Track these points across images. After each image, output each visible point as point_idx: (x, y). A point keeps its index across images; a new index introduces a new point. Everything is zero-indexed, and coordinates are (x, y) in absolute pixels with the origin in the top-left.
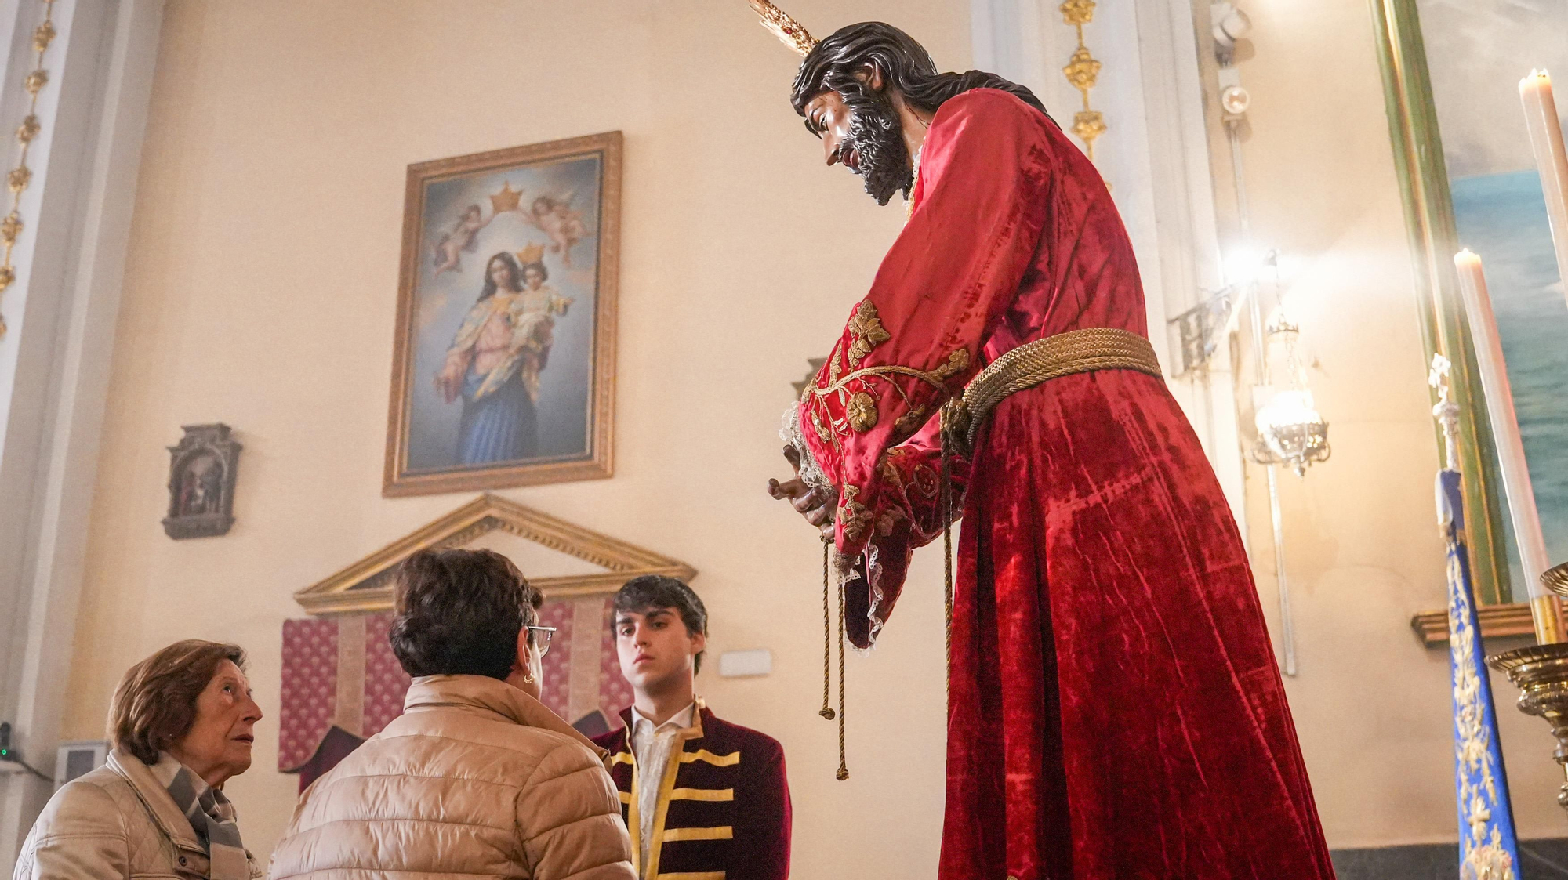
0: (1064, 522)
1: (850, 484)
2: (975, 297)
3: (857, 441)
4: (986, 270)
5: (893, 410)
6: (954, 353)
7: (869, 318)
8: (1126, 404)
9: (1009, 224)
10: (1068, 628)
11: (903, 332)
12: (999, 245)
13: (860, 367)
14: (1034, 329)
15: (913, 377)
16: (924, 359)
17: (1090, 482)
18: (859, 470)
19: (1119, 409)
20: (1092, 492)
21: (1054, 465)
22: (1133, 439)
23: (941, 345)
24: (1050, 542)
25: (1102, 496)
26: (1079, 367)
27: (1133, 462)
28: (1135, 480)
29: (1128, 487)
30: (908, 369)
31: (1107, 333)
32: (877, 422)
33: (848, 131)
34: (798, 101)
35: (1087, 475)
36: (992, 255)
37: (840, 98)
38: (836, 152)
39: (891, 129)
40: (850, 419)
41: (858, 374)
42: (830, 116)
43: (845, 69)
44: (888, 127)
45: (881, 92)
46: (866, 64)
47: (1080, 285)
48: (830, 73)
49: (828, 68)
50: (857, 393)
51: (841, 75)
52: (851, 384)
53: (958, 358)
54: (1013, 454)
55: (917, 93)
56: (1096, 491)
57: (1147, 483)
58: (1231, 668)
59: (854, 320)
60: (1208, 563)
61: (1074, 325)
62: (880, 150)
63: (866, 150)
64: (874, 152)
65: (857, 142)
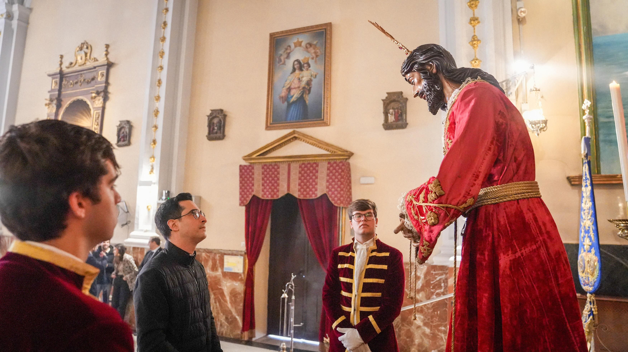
0: (507, 264)
1: (426, 241)
2: (477, 177)
3: (430, 228)
4: (481, 165)
5: (444, 220)
6: (469, 200)
7: (437, 185)
8: (530, 215)
9: (491, 145)
10: (507, 307)
11: (450, 191)
12: (487, 155)
13: (432, 202)
14: (496, 181)
15: (453, 208)
16: (457, 202)
17: (517, 247)
18: (430, 237)
19: (528, 216)
20: (517, 252)
21: (503, 240)
22: (533, 230)
23: (464, 196)
24: (501, 272)
25: (521, 253)
26: (513, 199)
27: (534, 240)
28: (534, 247)
29: (531, 250)
30: (451, 205)
31: (524, 184)
32: (438, 223)
33: (423, 87)
34: (403, 73)
35: (516, 244)
36: (484, 159)
37: (420, 75)
38: (417, 94)
39: (439, 90)
40: (427, 220)
41: (432, 205)
42: (416, 80)
43: (421, 64)
44: (439, 89)
45: (436, 74)
46: (430, 63)
47: (514, 165)
48: (416, 66)
49: (415, 63)
50: (431, 211)
51: (420, 68)
52: (428, 207)
53: (470, 201)
54: (486, 230)
55: (450, 77)
56: (519, 252)
57: (538, 248)
58: (566, 321)
59: (430, 184)
60: (560, 279)
61: (511, 180)
62: (435, 97)
63: (430, 96)
64: (432, 97)
65: (426, 92)
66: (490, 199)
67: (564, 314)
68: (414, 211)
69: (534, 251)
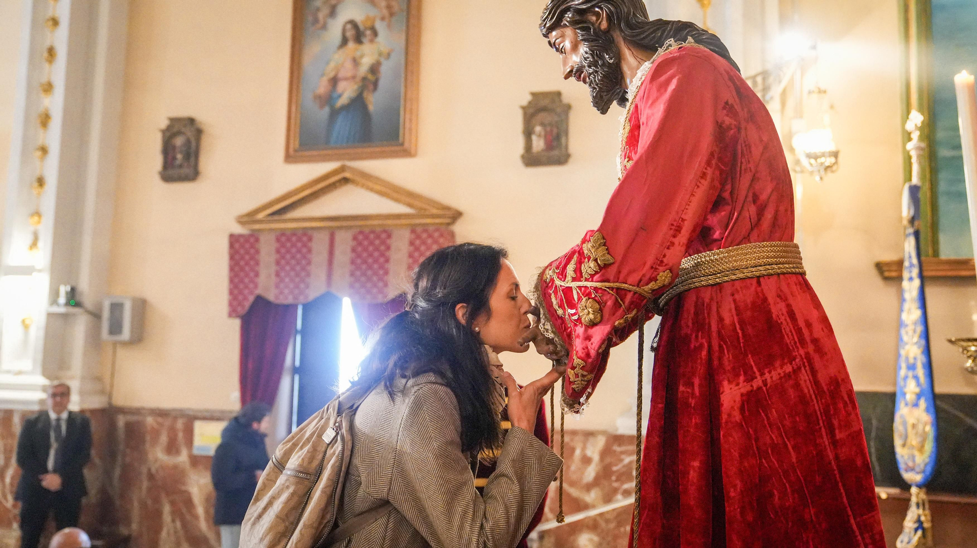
0: (735, 401)
1: (578, 358)
2: (678, 229)
3: (586, 330)
4: (687, 207)
5: (614, 315)
6: (661, 274)
7: (600, 245)
8: (782, 305)
9: (706, 169)
10: (735, 486)
11: (625, 257)
12: (698, 187)
13: (590, 280)
14: (716, 240)
15: (630, 291)
16: (639, 277)
17: (755, 369)
18: (586, 350)
19: (778, 309)
20: (756, 378)
21: (728, 354)
22: (787, 335)
23: (652, 268)
24: (724, 417)
25: (763, 381)
26: (749, 275)
27: (787, 355)
28: (788, 368)
29: (782, 375)
30: (626, 285)
31: (771, 246)
32: (601, 321)
33: (581, 58)
34: (544, 30)
35: (752, 363)
36: (692, 195)
37: (576, 34)
38: (571, 71)
39: (613, 63)
40: (581, 315)
41: (589, 284)
42: (568, 44)
43: (580, 12)
44: (611, 61)
45: (607, 32)
46: (597, 9)
47: (753, 209)
48: (569, 15)
49: (568, 9)
50: (587, 298)
51: (577, 18)
52: (583, 289)
53: (664, 277)
54: (697, 337)
55: (633, 36)
56: (759, 377)
57: (796, 371)
58: (850, 513)
59: (587, 243)
60: (837, 431)
61: (746, 239)
62: (604, 76)
63: (594, 75)
64: (599, 78)
65: (587, 68)
66: (704, 276)
67: (845, 500)
68: (556, 299)
69: (788, 376)
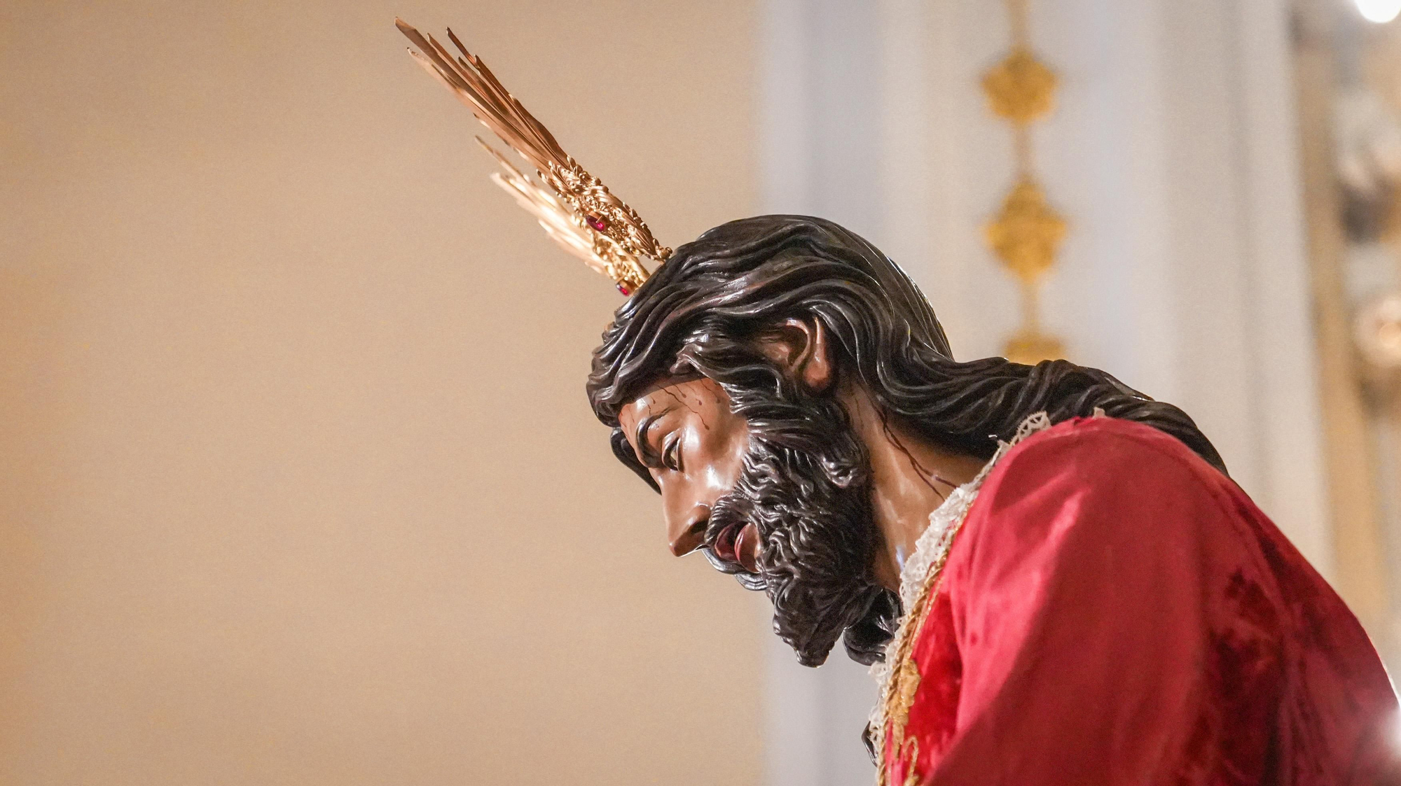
33: (739, 480)
34: (608, 393)
37: (721, 400)
38: (700, 526)
39: (850, 486)
42: (692, 439)
43: (738, 328)
44: (843, 482)
45: (826, 393)
46: (792, 322)
48: (699, 339)
49: (695, 320)
51: (727, 345)
55: (919, 404)
62: (819, 534)
63: (782, 531)
64: (802, 538)
65: (758, 509)
